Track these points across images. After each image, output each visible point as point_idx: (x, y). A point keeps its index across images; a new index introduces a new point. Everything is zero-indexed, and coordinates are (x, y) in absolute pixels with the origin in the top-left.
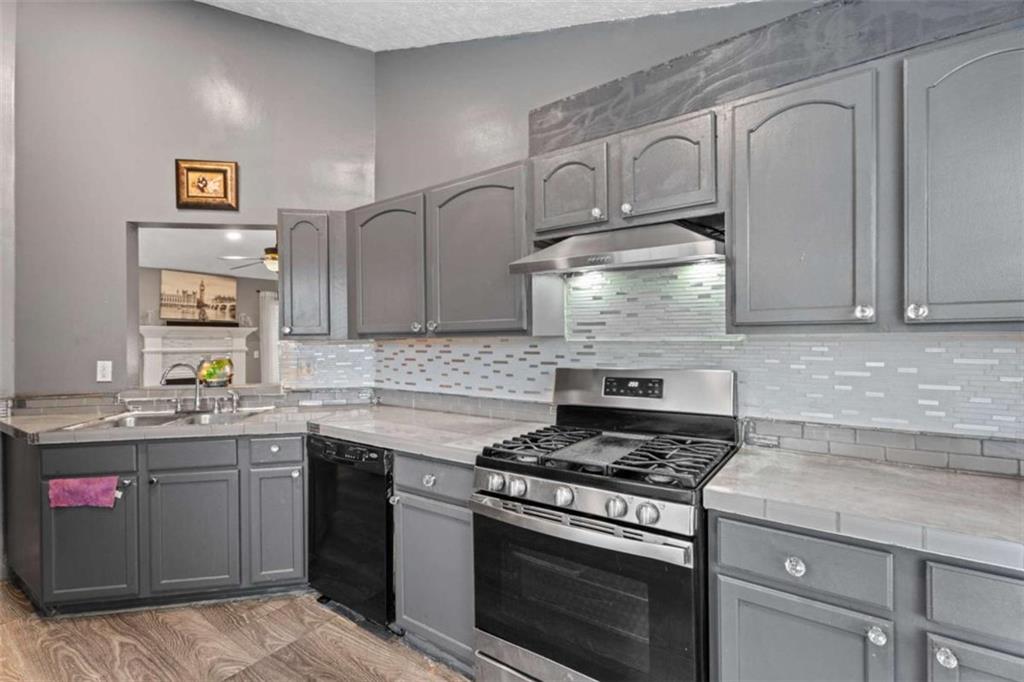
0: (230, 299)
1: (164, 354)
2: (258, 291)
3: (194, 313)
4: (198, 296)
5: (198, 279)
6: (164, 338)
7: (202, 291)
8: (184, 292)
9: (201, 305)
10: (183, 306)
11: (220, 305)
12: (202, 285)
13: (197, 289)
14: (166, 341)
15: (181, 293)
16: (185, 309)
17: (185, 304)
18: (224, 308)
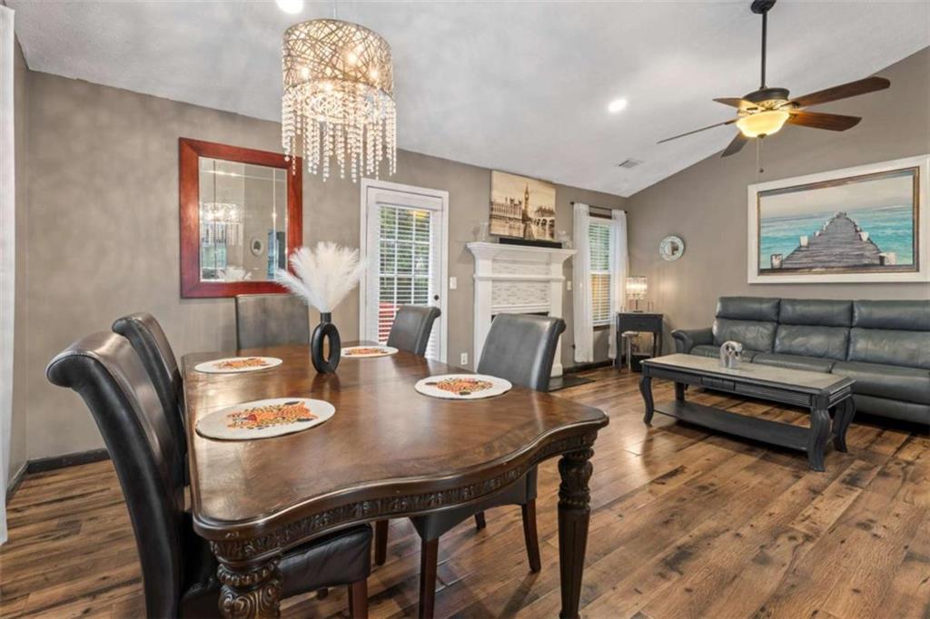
0: (550, 213)
1: (494, 280)
2: (572, 203)
3: (519, 229)
4: (523, 207)
5: (522, 183)
6: (494, 260)
7: (527, 199)
8: (512, 201)
9: (525, 219)
10: (509, 218)
11: (542, 219)
12: (527, 193)
13: (521, 197)
14: (496, 265)
15: (509, 202)
16: (512, 223)
17: (512, 216)
18: (544, 223)
